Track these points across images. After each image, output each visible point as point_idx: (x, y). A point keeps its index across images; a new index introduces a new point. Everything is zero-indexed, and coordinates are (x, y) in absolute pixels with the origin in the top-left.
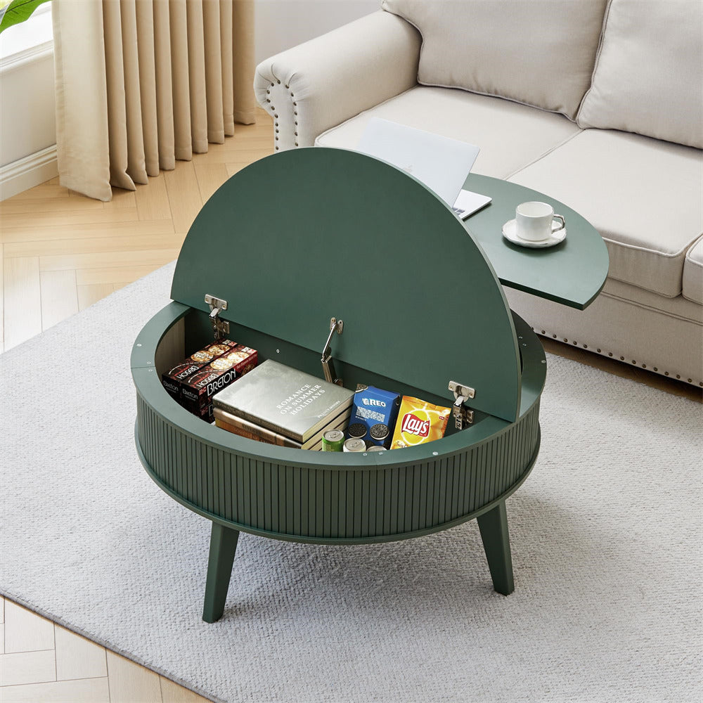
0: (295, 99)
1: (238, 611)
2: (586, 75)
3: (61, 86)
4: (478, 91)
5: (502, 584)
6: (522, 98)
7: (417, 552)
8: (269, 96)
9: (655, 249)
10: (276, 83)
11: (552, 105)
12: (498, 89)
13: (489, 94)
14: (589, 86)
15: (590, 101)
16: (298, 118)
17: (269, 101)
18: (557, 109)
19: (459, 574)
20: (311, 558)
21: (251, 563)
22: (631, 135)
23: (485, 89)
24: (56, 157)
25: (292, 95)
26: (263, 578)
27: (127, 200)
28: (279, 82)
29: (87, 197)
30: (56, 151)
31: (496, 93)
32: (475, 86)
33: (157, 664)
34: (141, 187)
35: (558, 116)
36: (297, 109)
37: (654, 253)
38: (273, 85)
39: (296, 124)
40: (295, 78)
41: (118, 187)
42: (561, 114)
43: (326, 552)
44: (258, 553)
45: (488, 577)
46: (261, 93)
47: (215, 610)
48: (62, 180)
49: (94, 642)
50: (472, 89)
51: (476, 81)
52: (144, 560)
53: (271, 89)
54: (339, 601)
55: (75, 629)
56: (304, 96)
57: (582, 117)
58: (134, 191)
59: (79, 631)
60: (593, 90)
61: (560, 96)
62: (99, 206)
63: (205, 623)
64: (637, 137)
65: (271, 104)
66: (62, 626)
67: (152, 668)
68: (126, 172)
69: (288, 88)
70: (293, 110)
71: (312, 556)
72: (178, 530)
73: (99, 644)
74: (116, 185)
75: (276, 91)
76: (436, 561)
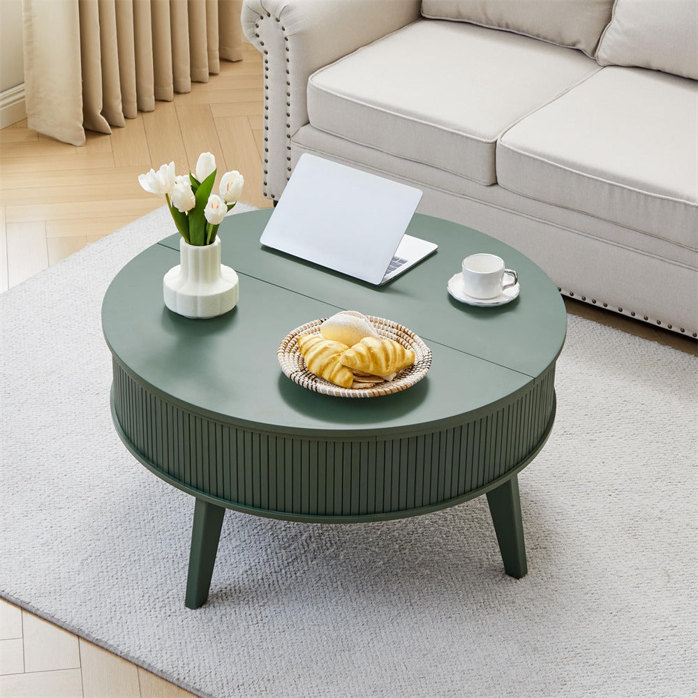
0: (286, 33)
1: (224, 596)
2: (606, 7)
3: (29, 20)
4: (487, 24)
5: (514, 566)
6: (536, 32)
7: (420, 531)
8: (257, 31)
9: (681, 198)
10: (265, 16)
11: (569, 40)
12: (510, 23)
13: (500, 29)
14: (609, 19)
15: (610, 36)
16: (289, 55)
17: (258, 36)
18: (574, 45)
19: (466, 556)
20: (303, 538)
21: (238, 543)
22: (655, 73)
23: (495, 23)
24: (24, 97)
25: (284, 29)
26: (252, 560)
27: (102, 144)
28: (269, 15)
29: (57, 141)
30: (24, 90)
31: (507, 26)
32: (484, 20)
33: (135, 653)
34: (116, 130)
35: (575, 52)
36: (289, 44)
37: (680, 203)
38: (262, 18)
39: (288, 61)
40: (286, 10)
41: (92, 130)
42: (579, 51)
43: (320, 531)
44: (246, 531)
45: (499, 558)
46: (249, 28)
47: (199, 595)
48: (31, 122)
49: (66, 630)
50: (481, 22)
51: (485, 14)
52: (120, 539)
53: (260, 22)
54: (335, 585)
55: (44, 616)
56: (296, 31)
57: (602, 53)
58: (110, 134)
59: (49, 618)
60: (614, 23)
61: (577, 31)
62: (72, 151)
63: (188, 609)
64: (663, 75)
65: (260, 39)
66: (31, 612)
67: (129, 658)
68: (101, 114)
69: (278, 21)
70: (284, 44)
71: (306, 535)
72: (158, 507)
73: (71, 632)
74: (90, 128)
75: (266, 25)
76: (441, 541)
